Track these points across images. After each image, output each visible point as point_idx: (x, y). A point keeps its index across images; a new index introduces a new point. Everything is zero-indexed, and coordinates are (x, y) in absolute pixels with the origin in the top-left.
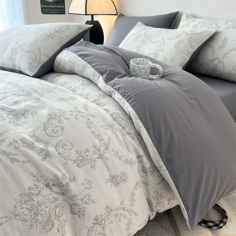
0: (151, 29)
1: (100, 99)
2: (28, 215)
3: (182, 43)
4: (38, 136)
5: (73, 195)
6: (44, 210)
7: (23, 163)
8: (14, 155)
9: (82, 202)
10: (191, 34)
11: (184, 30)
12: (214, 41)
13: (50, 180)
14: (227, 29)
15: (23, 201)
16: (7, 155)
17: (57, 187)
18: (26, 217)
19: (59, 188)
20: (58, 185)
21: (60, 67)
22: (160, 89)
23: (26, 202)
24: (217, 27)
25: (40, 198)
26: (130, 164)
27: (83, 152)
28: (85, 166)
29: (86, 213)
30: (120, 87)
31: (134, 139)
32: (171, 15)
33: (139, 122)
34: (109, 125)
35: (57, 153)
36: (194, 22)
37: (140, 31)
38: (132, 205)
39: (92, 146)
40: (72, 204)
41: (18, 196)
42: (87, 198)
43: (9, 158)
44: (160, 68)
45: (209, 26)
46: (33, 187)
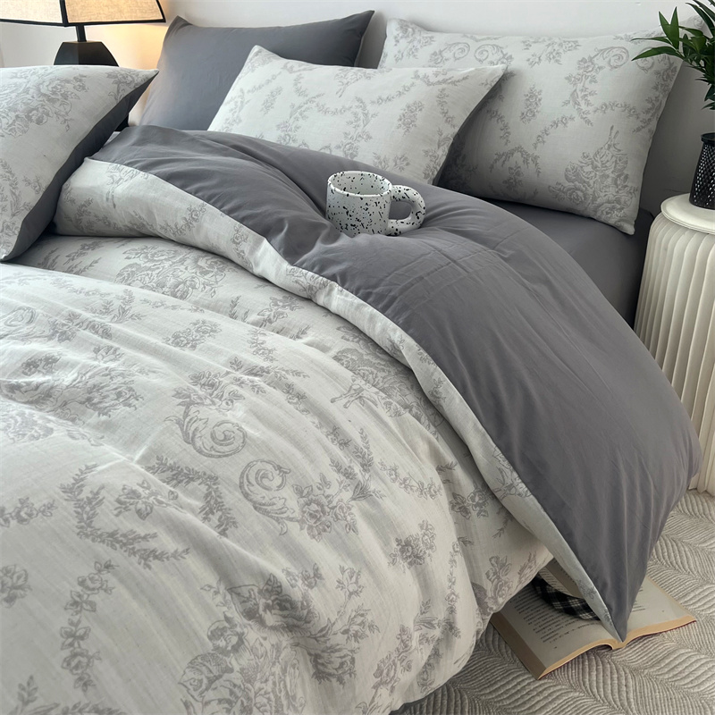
0: (310, 70)
1: (282, 314)
3: (421, 110)
4: (175, 463)
5: (323, 626)
7: (175, 557)
8: (145, 538)
9: (346, 636)
10: (439, 83)
11: (415, 69)
12: (501, 98)
13: (257, 594)
14: (532, 64)
15: (205, 681)
16: (125, 545)
17: (277, 611)
19: (281, 613)
20: (279, 605)
22: (455, 262)
23: (211, 681)
24: (504, 57)
25: (246, 659)
26: (431, 496)
27: (315, 487)
28: (328, 530)
29: (358, 667)
30: (346, 269)
31: (419, 420)
32: (353, 22)
33: (432, 370)
34: (349, 391)
35: (250, 505)
36: (430, 44)
37: (274, 77)
38: (452, 610)
39: (330, 467)
40: (319, 652)
41: (187, 671)
42: (358, 622)
43: (134, 553)
44: (419, 198)
45: (478, 57)
46: (221, 627)
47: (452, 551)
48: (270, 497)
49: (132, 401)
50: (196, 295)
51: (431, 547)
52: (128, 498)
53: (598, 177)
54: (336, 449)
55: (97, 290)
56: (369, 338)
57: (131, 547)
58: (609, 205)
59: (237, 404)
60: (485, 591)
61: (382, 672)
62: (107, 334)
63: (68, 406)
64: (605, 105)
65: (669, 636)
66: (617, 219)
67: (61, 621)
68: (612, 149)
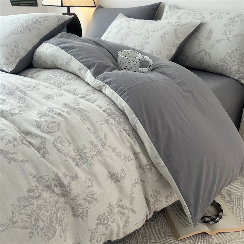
0: (134, 21)
1: (89, 95)
2: (27, 222)
3: (168, 34)
4: (32, 132)
5: (75, 195)
6: (45, 215)
8: (12, 153)
9: (85, 201)
10: (176, 25)
11: (169, 21)
12: (199, 32)
13: (51, 180)
14: (212, 20)
15: (22, 206)
18: (25, 224)
19: (60, 189)
20: (60, 185)
21: (40, 62)
22: (153, 81)
23: (24, 207)
24: (202, 18)
25: (41, 202)
26: (129, 161)
28: (84, 164)
29: (89, 214)
30: (111, 80)
31: (129, 136)
32: (153, 6)
34: (104, 120)
35: (56, 149)
36: (178, 13)
37: (122, 23)
39: (89, 143)
40: (74, 206)
41: (16, 201)
42: (90, 197)
45: (193, 17)
46: (33, 189)
48: (64, 148)
50: (64, 87)
53: (232, 61)
58: (236, 72)
61: (101, 219)
64: (237, 35)
65: (233, 234)
66: (238, 77)
68: (238, 51)
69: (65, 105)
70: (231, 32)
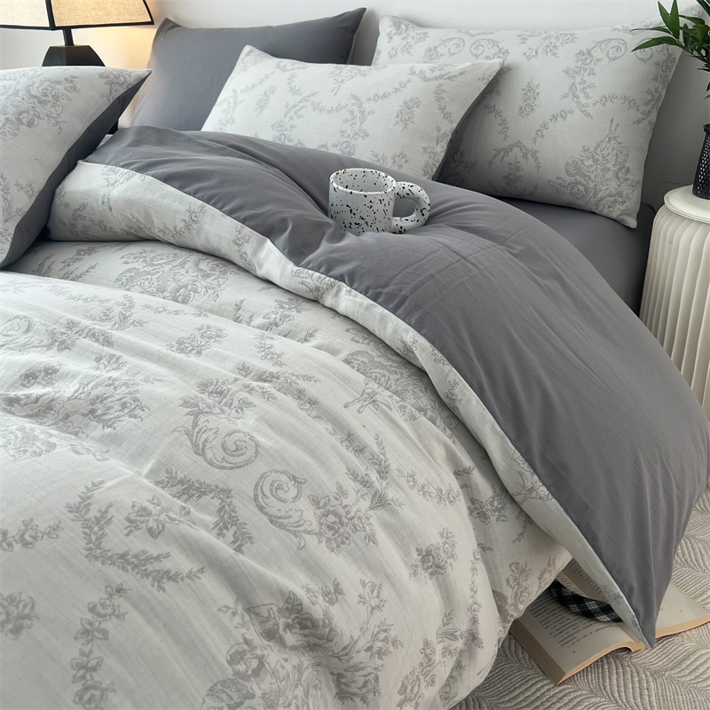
0: (304, 68)
1: (289, 316)
3: (418, 106)
4: (185, 476)
7: (190, 578)
9: (369, 654)
10: (436, 78)
11: (411, 65)
12: (499, 93)
13: (277, 614)
14: (529, 58)
16: (136, 566)
17: (297, 630)
19: (302, 632)
20: (298, 623)
22: (465, 258)
24: (500, 52)
25: (268, 683)
26: (451, 502)
27: (331, 498)
28: (347, 542)
29: (382, 685)
30: (355, 268)
31: (434, 423)
32: (344, 20)
33: (447, 371)
34: (362, 395)
35: (265, 519)
36: (424, 40)
37: (267, 77)
38: (474, 621)
39: (346, 476)
40: (342, 671)
41: (206, 699)
42: (382, 638)
43: (147, 575)
44: (423, 194)
45: (474, 52)
46: (240, 650)
47: (473, 559)
48: (287, 510)
49: (138, 412)
50: (198, 299)
51: (452, 556)
52: (137, 516)
53: (599, 170)
54: (350, 456)
55: (96, 297)
56: (379, 339)
57: (143, 568)
58: (612, 199)
59: (247, 412)
60: (505, 598)
61: (406, 689)
62: (108, 342)
63: (70, 419)
64: (605, 97)
65: (688, 636)
66: (619, 213)
67: (71, 651)
68: (613, 142)
69: (244, 370)
70: (588, 91)
